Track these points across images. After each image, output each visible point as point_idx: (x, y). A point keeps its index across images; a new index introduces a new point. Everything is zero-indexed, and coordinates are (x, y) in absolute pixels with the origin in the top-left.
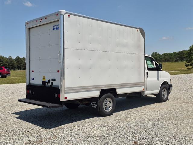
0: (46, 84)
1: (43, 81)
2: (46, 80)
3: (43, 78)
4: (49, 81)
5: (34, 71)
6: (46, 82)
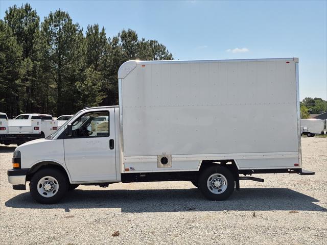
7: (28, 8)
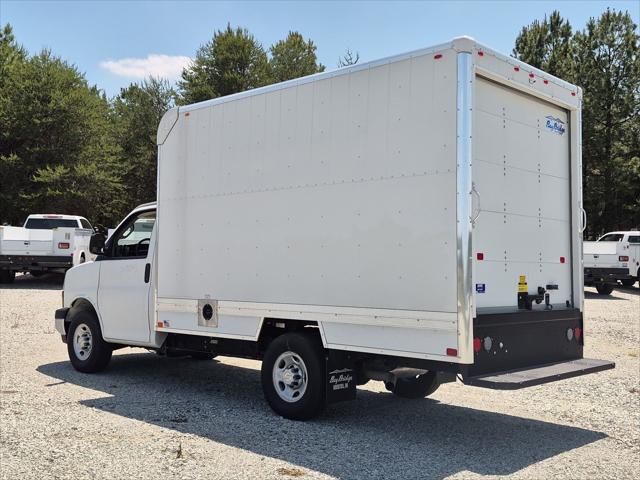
0: (534, 303)
1: (520, 294)
2: (532, 290)
3: (518, 281)
4: (541, 291)
5: (485, 256)
6: (533, 297)
7: (556, 20)
